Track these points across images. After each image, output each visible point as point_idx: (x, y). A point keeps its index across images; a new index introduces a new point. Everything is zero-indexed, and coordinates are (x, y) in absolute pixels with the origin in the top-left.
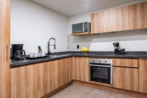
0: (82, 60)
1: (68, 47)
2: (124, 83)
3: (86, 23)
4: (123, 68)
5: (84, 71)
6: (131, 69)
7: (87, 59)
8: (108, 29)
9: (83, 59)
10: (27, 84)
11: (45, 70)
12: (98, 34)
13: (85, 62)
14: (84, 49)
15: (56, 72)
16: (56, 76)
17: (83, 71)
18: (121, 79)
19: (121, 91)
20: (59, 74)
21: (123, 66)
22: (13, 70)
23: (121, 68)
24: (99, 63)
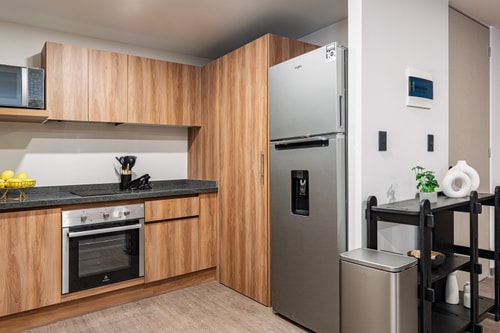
0: (26, 224)
2: (172, 262)
4: (170, 223)
5: (36, 268)
6: (185, 221)
8: (112, 114)
9: (32, 218)
12: (59, 121)
13: (43, 229)
17: (31, 268)
18: (165, 252)
19: (162, 286)
21: (171, 217)
23: (166, 224)
24: (102, 221)
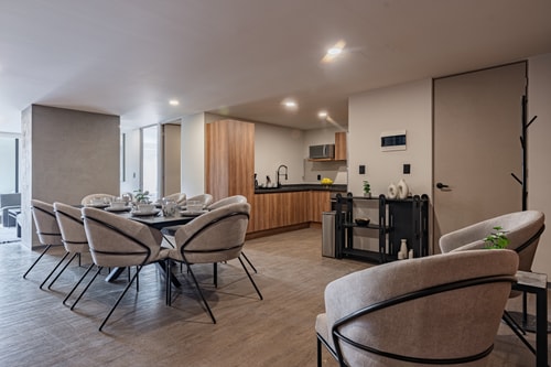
1: (304, 178)
3: (328, 146)
7: (328, 194)
9: (323, 194)
10: (265, 212)
11: (278, 199)
13: (325, 197)
14: (326, 180)
15: (289, 207)
16: (289, 211)
20: (292, 208)
22: (256, 196)
